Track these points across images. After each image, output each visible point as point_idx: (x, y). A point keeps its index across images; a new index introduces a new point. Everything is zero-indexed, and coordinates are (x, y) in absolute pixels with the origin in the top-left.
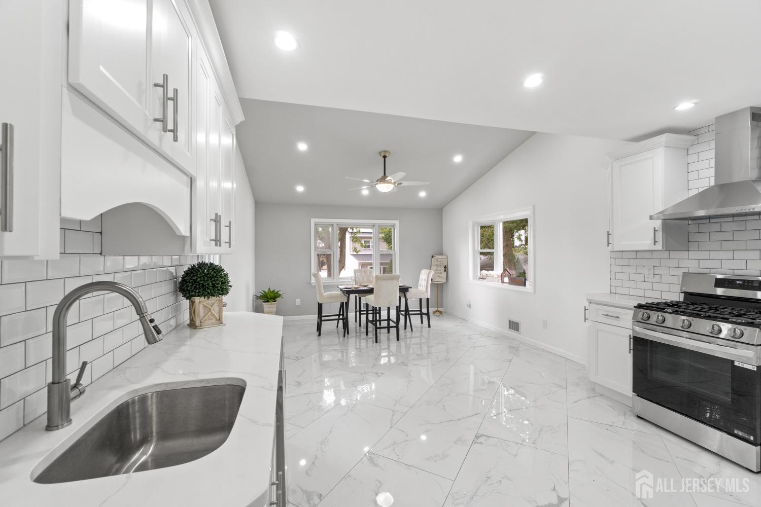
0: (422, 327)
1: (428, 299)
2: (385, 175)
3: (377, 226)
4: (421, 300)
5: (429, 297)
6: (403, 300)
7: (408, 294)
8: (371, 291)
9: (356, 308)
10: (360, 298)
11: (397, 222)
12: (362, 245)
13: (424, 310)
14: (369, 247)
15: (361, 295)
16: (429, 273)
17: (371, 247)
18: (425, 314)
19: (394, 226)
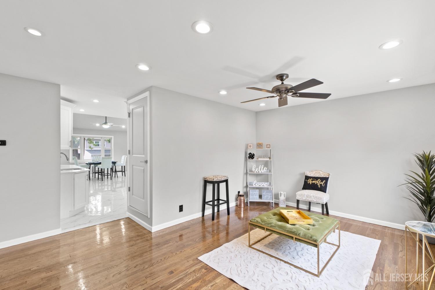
0: (122, 177)
1: (124, 166)
2: (106, 122)
3: (103, 138)
4: (122, 166)
5: (125, 165)
6: (114, 167)
7: (116, 165)
8: (100, 163)
9: (93, 171)
10: (95, 167)
11: (113, 137)
12: (94, 145)
13: (123, 171)
14: (99, 145)
15: (96, 165)
16: (125, 157)
17: (100, 145)
18: (123, 172)
19: (111, 138)
